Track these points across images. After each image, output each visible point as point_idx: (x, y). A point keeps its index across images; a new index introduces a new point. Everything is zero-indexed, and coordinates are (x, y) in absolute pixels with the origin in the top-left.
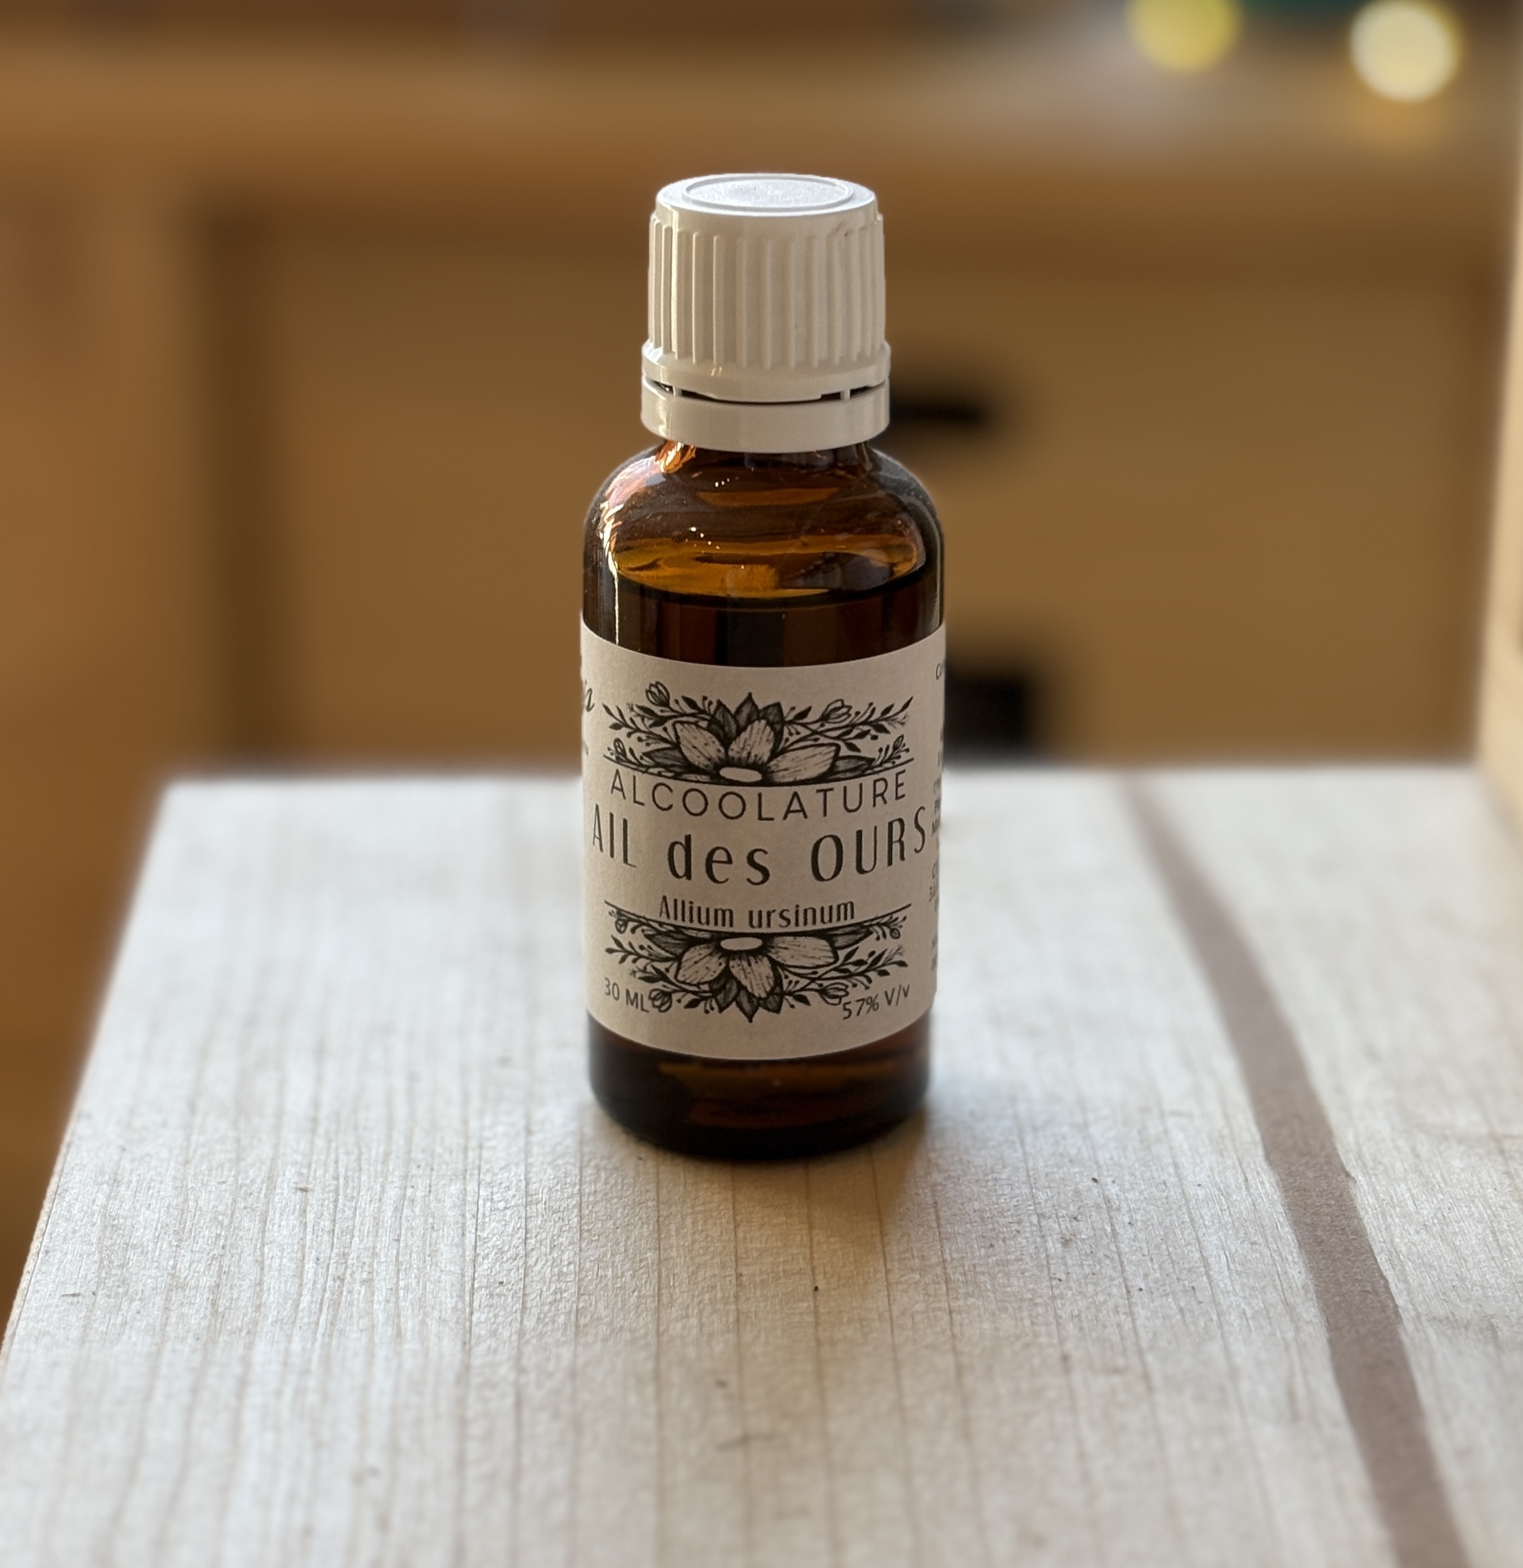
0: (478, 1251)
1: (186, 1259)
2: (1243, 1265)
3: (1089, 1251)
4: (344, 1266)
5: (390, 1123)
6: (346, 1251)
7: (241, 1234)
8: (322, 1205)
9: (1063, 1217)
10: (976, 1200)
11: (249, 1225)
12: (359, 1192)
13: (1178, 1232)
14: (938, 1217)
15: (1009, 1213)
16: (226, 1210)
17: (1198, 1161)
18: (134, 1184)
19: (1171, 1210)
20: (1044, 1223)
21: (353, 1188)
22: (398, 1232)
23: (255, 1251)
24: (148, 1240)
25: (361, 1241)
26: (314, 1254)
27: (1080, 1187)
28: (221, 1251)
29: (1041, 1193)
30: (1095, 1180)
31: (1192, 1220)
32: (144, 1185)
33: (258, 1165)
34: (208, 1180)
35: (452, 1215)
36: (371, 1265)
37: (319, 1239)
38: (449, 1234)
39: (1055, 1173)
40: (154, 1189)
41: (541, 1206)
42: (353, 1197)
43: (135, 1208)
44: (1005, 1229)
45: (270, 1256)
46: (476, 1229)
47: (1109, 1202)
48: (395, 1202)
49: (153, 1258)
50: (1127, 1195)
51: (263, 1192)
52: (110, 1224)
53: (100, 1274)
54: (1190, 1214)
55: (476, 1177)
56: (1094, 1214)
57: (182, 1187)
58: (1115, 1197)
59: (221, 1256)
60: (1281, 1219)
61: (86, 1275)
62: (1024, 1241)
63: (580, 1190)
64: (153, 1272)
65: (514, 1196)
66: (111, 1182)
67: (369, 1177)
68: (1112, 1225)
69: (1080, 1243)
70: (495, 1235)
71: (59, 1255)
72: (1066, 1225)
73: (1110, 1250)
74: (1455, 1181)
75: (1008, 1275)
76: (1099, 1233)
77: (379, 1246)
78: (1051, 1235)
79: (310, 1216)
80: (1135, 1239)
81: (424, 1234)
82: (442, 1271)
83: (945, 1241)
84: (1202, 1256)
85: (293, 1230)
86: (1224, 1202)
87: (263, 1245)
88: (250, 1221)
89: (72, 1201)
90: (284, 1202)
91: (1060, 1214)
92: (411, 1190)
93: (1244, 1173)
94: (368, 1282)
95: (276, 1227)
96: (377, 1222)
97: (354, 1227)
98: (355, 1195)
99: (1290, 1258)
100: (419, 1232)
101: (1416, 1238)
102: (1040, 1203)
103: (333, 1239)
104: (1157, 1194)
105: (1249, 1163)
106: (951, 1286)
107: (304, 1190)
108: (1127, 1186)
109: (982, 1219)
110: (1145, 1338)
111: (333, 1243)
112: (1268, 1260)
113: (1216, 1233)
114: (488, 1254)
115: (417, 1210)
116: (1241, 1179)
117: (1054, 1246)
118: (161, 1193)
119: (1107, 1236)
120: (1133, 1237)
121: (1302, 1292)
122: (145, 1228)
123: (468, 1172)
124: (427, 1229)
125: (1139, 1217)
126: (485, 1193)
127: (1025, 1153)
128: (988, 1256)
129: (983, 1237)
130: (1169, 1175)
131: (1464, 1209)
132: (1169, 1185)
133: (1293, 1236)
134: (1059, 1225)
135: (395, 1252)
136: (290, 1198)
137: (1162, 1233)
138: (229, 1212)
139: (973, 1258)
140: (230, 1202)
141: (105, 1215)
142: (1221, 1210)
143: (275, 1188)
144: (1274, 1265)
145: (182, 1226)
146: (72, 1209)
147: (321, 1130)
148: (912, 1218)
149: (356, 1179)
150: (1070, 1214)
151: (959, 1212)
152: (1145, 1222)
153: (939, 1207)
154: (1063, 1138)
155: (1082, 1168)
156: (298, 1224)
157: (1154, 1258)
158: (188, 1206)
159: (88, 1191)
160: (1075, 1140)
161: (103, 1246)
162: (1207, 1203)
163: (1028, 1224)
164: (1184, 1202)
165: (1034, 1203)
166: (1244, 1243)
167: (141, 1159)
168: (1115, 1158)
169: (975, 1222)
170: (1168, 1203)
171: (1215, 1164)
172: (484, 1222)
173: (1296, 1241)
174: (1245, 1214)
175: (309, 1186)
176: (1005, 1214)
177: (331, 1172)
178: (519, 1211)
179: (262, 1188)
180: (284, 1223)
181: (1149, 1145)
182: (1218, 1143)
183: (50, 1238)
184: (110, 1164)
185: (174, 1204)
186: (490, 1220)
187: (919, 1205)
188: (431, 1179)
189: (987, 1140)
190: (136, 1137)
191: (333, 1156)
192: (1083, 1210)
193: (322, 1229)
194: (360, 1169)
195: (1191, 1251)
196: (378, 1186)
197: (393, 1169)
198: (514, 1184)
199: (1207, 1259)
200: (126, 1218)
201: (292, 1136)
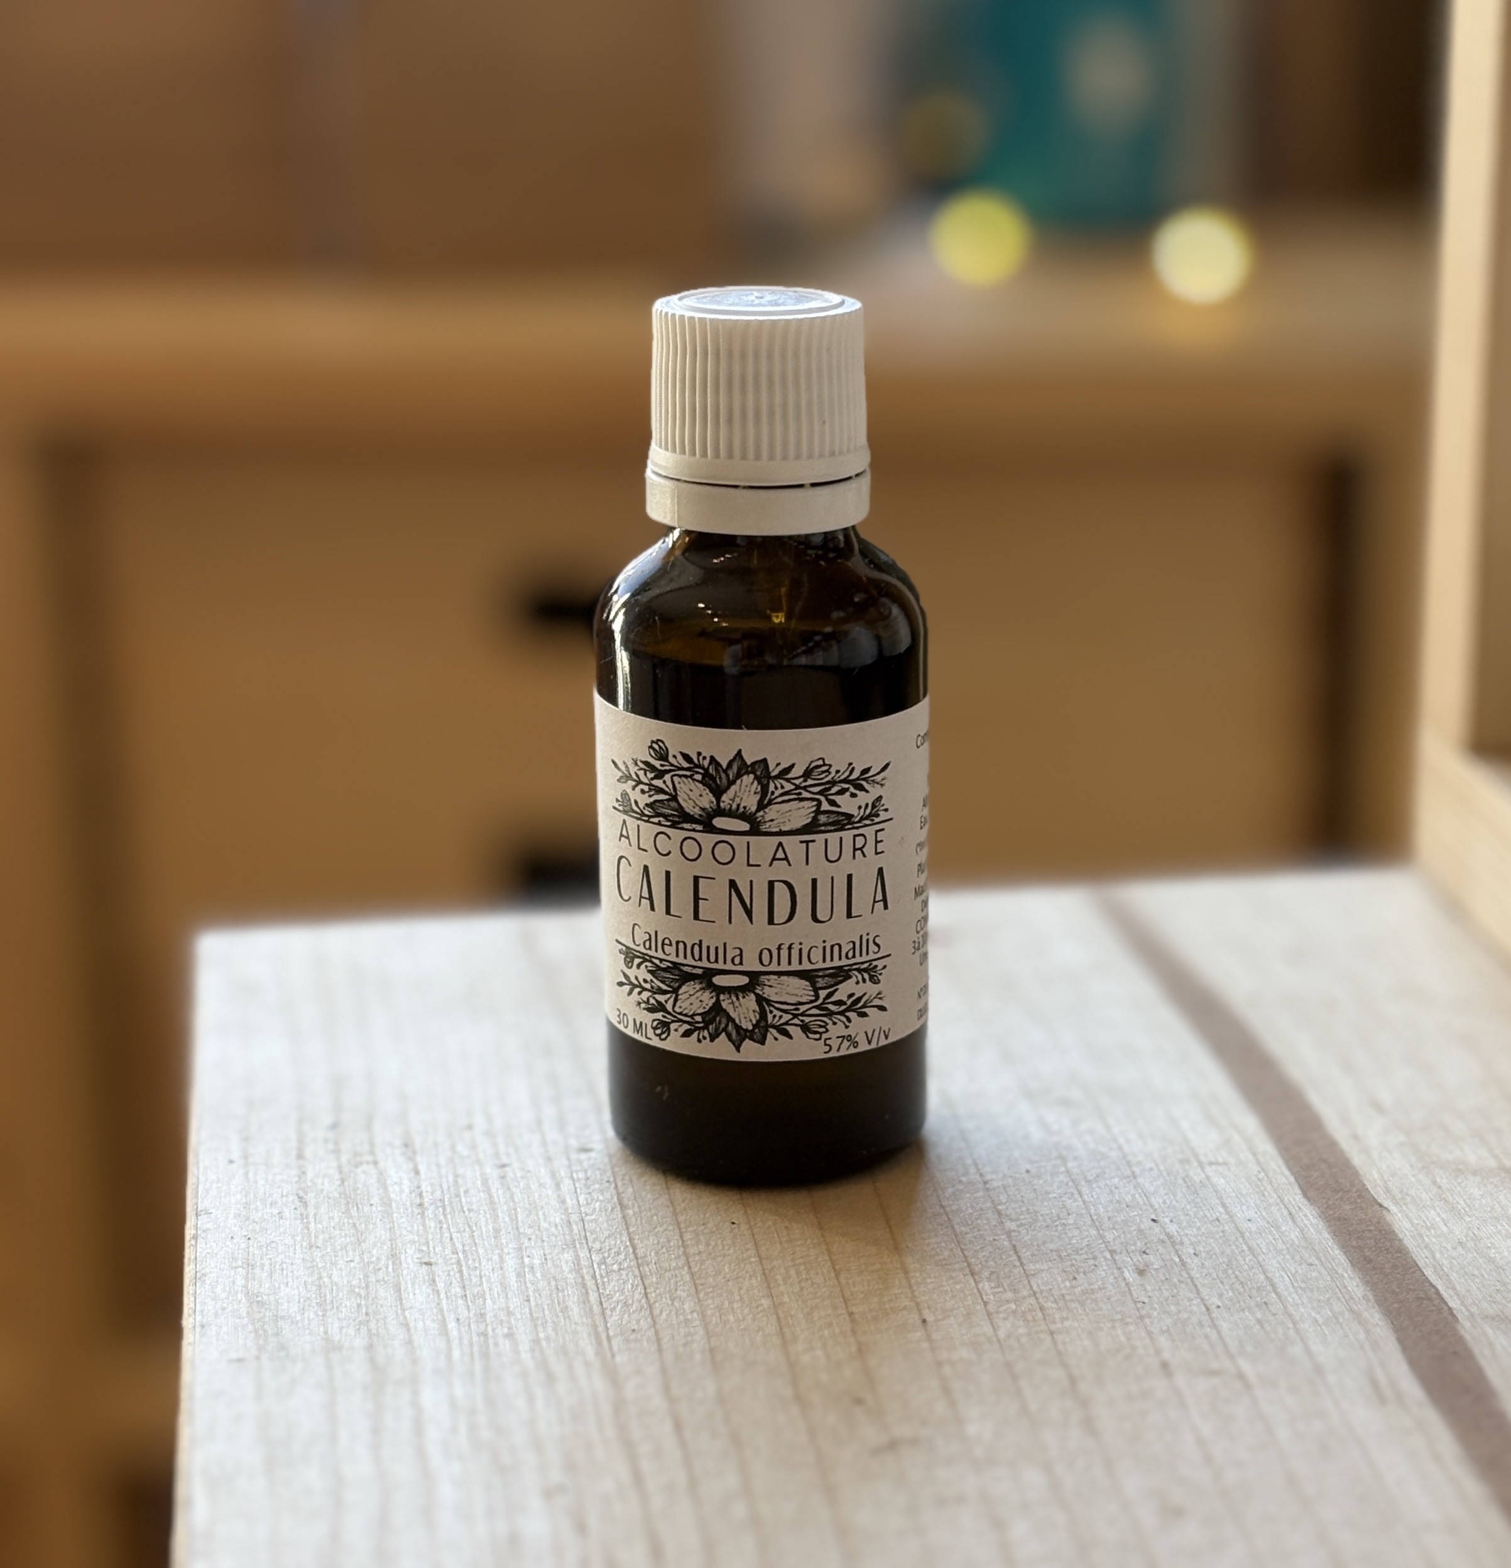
0: (604, 1306)
2: (1305, 1282)
3: (1163, 1278)
4: (484, 1324)
6: (482, 1311)
7: (381, 1302)
8: (449, 1275)
9: (1133, 1252)
10: (1051, 1242)
11: (385, 1294)
12: (481, 1264)
13: (1239, 1258)
14: (1018, 1257)
15: (1083, 1251)
16: (360, 1283)
17: (1243, 1200)
18: (268, 1266)
19: (1227, 1241)
20: (1115, 1257)
21: (474, 1260)
22: (526, 1294)
23: (397, 1316)
24: (294, 1312)
25: (494, 1303)
26: (453, 1316)
27: (1142, 1226)
29: (1109, 1234)
30: (1154, 1220)
31: (1250, 1249)
32: (277, 1267)
33: (379, 1245)
34: (336, 1260)
35: (571, 1278)
36: (509, 1322)
37: (454, 1303)
38: (572, 1292)
39: (1116, 1216)
40: (287, 1269)
41: (653, 1267)
42: (476, 1267)
43: (274, 1286)
44: (1082, 1265)
45: (412, 1319)
46: (597, 1288)
47: (1170, 1238)
48: (515, 1269)
49: (303, 1326)
51: (391, 1267)
52: (255, 1300)
53: (257, 1341)
54: (1246, 1243)
55: (585, 1245)
56: (1159, 1248)
57: (313, 1267)
58: (1176, 1234)
59: (367, 1321)
60: (1330, 1244)
61: (245, 1343)
62: (1102, 1273)
63: (685, 1252)
64: (306, 1338)
65: (625, 1259)
66: (245, 1266)
67: (486, 1251)
68: (1178, 1256)
69: (1153, 1272)
70: (616, 1292)
71: (215, 1329)
72: (1136, 1258)
73: (1182, 1276)
74: (1477, 1206)
75: (1095, 1301)
76: (1168, 1263)
77: (511, 1306)
78: (1126, 1267)
79: (440, 1284)
80: (1202, 1266)
81: (551, 1294)
83: (1030, 1276)
84: (1266, 1277)
85: (427, 1297)
86: (1275, 1232)
87: (403, 1310)
88: (386, 1292)
89: (213, 1284)
90: (412, 1274)
91: (1129, 1250)
92: (529, 1259)
93: (1286, 1208)
94: (509, 1336)
95: (411, 1296)
96: (505, 1287)
97: (484, 1291)
98: (477, 1265)
99: (1345, 1275)
100: (546, 1293)
101: (1454, 1254)
102: (1109, 1242)
103: (467, 1301)
104: (1213, 1230)
105: (1288, 1200)
107: (428, 1264)
108: (1185, 1224)
109: (1060, 1256)
111: (470, 1306)
112: (1325, 1277)
113: (1274, 1258)
114: (614, 1308)
115: (538, 1275)
116: (1285, 1214)
117: (1130, 1276)
118: (295, 1272)
119: (1176, 1265)
120: (1200, 1265)
121: (1364, 1302)
122: (288, 1303)
124: (552, 1291)
125: (1202, 1249)
126: (598, 1259)
128: (1072, 1287)
129: (1064, 1271)
130: (1220, 1213)
131: (1492, 1228)
132: (1222, 1221)
133: (1343, 1257)
134: (1130, 1258)
136: (417, 1271)
137: (1226, 1261)
138: (364, 1285)
139: (1060, 1289)
140: (362, 1277)
141: (248, 1293)
142: (1274, 1239)
143: (401, 1263)
144: (1332, 1280)
145: (323, 1299)
146: (215, 1290)
147: (429, 1213)
148: (997, 1260)
149: (474, 1253)
150: (1139, 1249)
151: (1036, 1253)
152: (1208, 1252)
153: (1018, 1250)
154: (1116, 1188)
155: (1140, 1212)
156: (431, 1292)
157: (1225, 1281)
158: (324, 1282)
159: (226, 1275)
160: (1127, 1189)
161: (254, 1319)
162: (1261, 1234)
163: (1102, 1259)
164: (1239, 1234)
165: (1104, 1242)
166: (1301, 1264)
167: (268, 1245)
168: (1168, 1202)
169: (1055, 1260)
170: (1224, 1236)
171: (1258, 1202)
172: (603, 1283)
173: (1348, 1261)
174: (1296, 1241)
175: (432, 1260)
176: (1080, 1252)
177: (449, 1248)
178: (633, 1272)
179: (388, 1264)
180: (417, 1291)
181: (1196, 1190)
182: (1257, 1186)
183: (203, 1315)
184: (240, 1251)
185: (310, 1281)
186: (608, 1280)
187: (999, 1249)
188: (544, 1249)
189: (1047, 1193)
190: (257, 1228)
191: (447, 1235)
192: (1148, 1245)
193: (455, 1295)
194: (475, 1243)
195: (1255, 1274)
196: (496, 1258)
197: (507, 1243)
198: (622, 1249)
199: (1272, 1280)
200: (268, 1295)
201: (403, 1220)
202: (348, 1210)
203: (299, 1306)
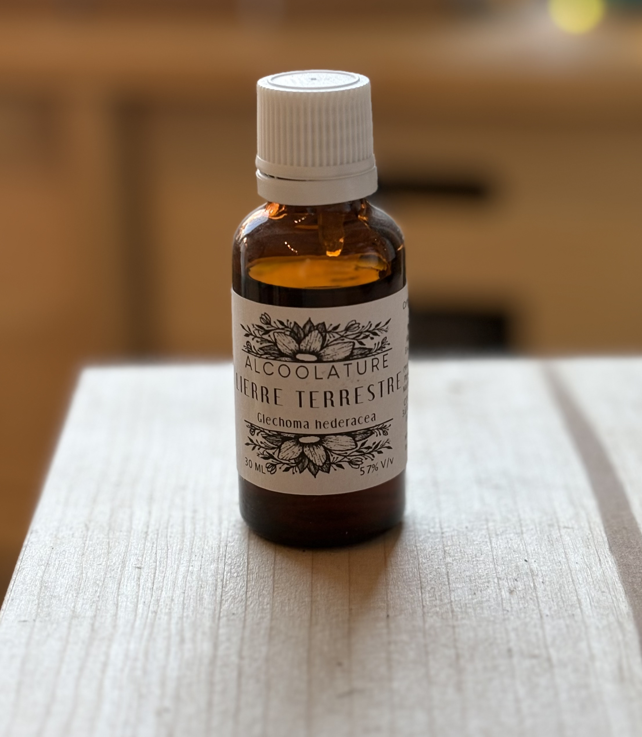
0: (223, 598)
1: (80, 603)
2: (598, 603)
3: (522, 596)
4: (157, 605)
5: (183, 534)
6: (159, 598)
7: (107, 590)
8: (148, 575)
9: (510, 579)
10: (468, 571)
11: (112, 586)
12: (166, 569)
13: (566, 586)
14: (449, 579)
15: (484, 577)
17: (576, 551)
18: (57, 565)
19: (563, 575)
20: (500, 582)
21: (164, 567)
22: (184, 589)
23: (114, 599)
24: (62, 594)
25: (166, 593)
26: (143, 600)
27: (519, 564)
28: (97, 599)
29: (499, 567)
30: (526, 561)
32: (62, 566)
33: (118, 555)
34: (93, 563)
35: (211, 580)
36: (170, 605)
37: (146, 592)
38: (209, 589)
39: (506, 557)
40: (66, 568)
41: (255, 576)
43: (56, 577)
44: (481, 586)
45: (121, 601)
46: (222, 587)
47: (533, 571)
48: (183, 573)
49: (64, 602)
50: (542, 568)
51: (119, 569)
52: (44, 585)
53: (38, 610)
54: (572, 577)
55: (224, 561)
56: (525, 577)
57: (80, 567)
58: (535, 569)
59: (97, 601)
60: (617, 580)
61: (31, 611)
62: (491, 592)
64: (64, 609)
65: (242, 570)
66: (46, 564)
67: (171, 561)
68: (534, 583)
69: (518, 592)
70: (231, 590)
71: (18, 601)
72: (511, 583)
73: (532, 595)
75: (482, 608)
76: (527, 587)
77: (175, 596)
78: (504, 588)
79: (142, 581)
80: (545, 590)
81: (197, 590)
82: (205, 608)
83: (451, 591)
84: (578, 599)
85: (133, 588)
86: (589, 571)
87: (118, 595)
88: (113, 584)
89: (26, 574)
90: (129, 574)
91: (509, 578)
92: (192, 568)
93: (599, 557)
94: (169, 614)
95: (125, 587)
96: (174, 584)
97: (163, 586)
98: (164, 570)
99: (621, 599)
100: (194, 589)
102: (499, 572)
103: (153, 592)
104: (556, 567)
105: (601, 552)
106: (455, 614)
107: (139, 568)
108: (542, 564)
109: (470, 580)
110: (549, 640)
111: (152, 594)
112: (610, 601)
113: (585, 586)
114: (228, 599)
115: (194, 577)
116: (597, 560)
117: (505, 594)
118: (70, 570)
119: (531, 589)
120: (544, 589)
121: (627, 616)
122: (61, 588)
123: (220, 558)
124: (198, 588)
125: (547, 579)
126: (228, 569)
127: (492, 547)
128: (472, 599)
129: (471, 589)
130: (562, 558)
132: (562, 563)
133: (623, 588)
134: (508, 583)
135: (182, 598)
136: (132, 572)
137: (558, 587)
138: (102, 579)
139: (465, 600)
140: (103, 574)
141: (42, 581)
142: (587, 576)
143: (125, 566)
144: (613, 602)
145: (79, 586)
146: (26, 579)
147: (149, 538)
148: (436, 580)
149: (165, 562)
150: (513, 578)
151: (459, 577)
152: (550, 582)
153: (449, 575)
154: (511, 540)
155: (520, 555)
156: (135, 585)
157: (554, 599)
158: (82, 576)
159: (34, 569)
160: (516, 541)
161: (40, 597)
162: (581, 572)
163: (493, 583)
164: (569, 571)
165: (496, 572)
166: (598, 591)
167: (61, 553)
168: (536, 550)
169: (467, 582)
170: (561, 572)
171: (584, 552)
172: (226, 584)
173: (624, 591)
174: (599, 577)
175: (142, 566)
176: (482, 578)
177: (153, 559)
178: (244, 578)
179: (118, 568)
180: (129, 584)
181: (553, 543)
182: (586, 542)
183: (15, 593)
184: (46, 555)
185: (76, 575)
186: (229, 582)
187: (439, 573)
188: (201, 562)
189: (474, 541)
190: (59, 542)
191: (154, 551)
192: (519, 575)
193: (147, 588)
194: (167, 557)
195: (572, 596)
196: (176, 566)
197: (183, 557)
198: (242, 564)
199: (580, 600)
200: (52, 583)
201: (135, 541)
202: (108, 534)
203: (65, 590)
